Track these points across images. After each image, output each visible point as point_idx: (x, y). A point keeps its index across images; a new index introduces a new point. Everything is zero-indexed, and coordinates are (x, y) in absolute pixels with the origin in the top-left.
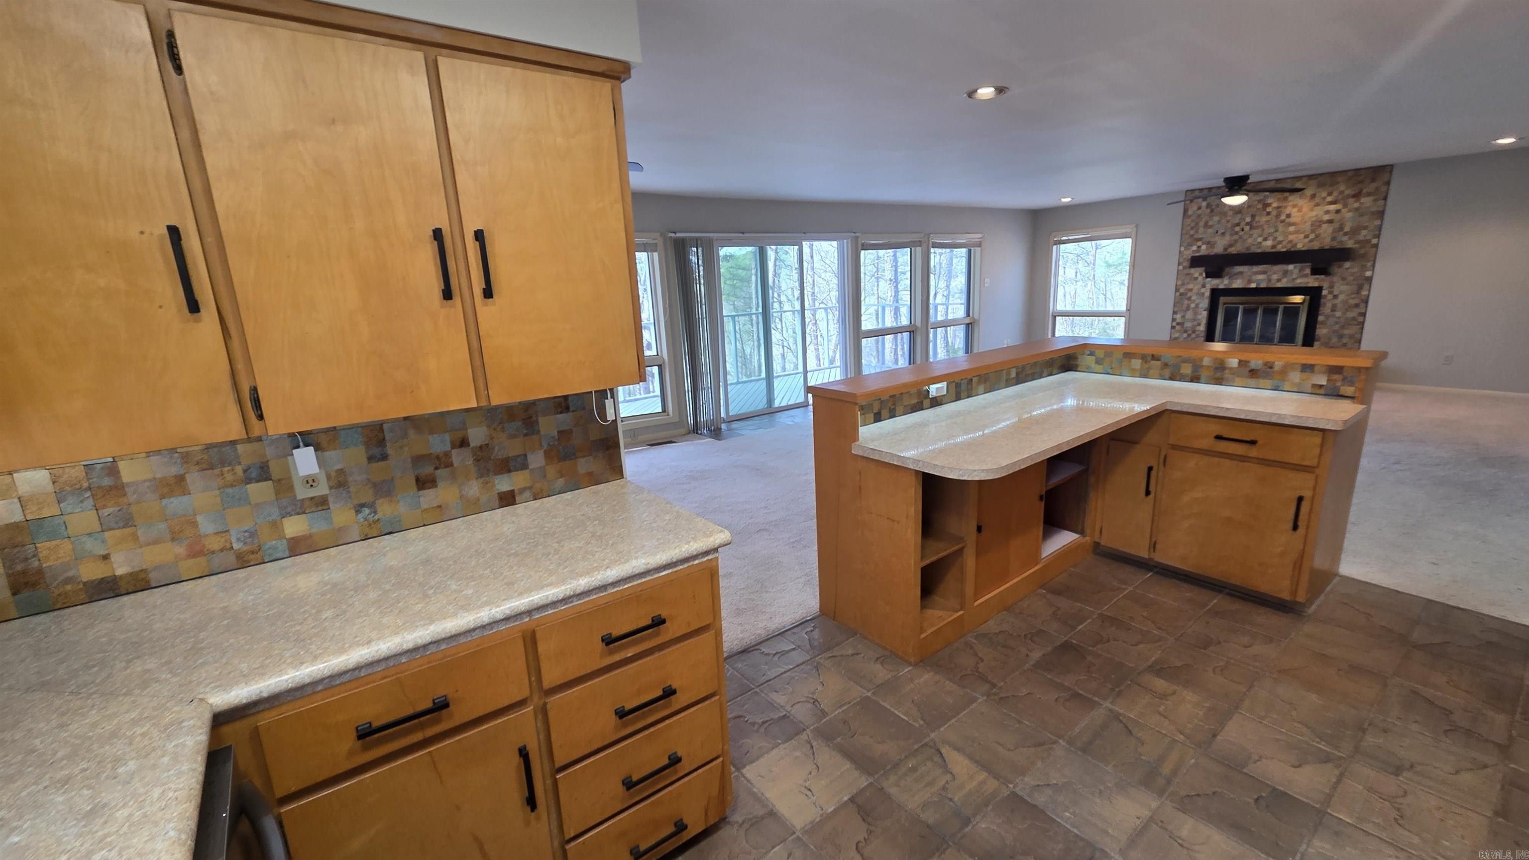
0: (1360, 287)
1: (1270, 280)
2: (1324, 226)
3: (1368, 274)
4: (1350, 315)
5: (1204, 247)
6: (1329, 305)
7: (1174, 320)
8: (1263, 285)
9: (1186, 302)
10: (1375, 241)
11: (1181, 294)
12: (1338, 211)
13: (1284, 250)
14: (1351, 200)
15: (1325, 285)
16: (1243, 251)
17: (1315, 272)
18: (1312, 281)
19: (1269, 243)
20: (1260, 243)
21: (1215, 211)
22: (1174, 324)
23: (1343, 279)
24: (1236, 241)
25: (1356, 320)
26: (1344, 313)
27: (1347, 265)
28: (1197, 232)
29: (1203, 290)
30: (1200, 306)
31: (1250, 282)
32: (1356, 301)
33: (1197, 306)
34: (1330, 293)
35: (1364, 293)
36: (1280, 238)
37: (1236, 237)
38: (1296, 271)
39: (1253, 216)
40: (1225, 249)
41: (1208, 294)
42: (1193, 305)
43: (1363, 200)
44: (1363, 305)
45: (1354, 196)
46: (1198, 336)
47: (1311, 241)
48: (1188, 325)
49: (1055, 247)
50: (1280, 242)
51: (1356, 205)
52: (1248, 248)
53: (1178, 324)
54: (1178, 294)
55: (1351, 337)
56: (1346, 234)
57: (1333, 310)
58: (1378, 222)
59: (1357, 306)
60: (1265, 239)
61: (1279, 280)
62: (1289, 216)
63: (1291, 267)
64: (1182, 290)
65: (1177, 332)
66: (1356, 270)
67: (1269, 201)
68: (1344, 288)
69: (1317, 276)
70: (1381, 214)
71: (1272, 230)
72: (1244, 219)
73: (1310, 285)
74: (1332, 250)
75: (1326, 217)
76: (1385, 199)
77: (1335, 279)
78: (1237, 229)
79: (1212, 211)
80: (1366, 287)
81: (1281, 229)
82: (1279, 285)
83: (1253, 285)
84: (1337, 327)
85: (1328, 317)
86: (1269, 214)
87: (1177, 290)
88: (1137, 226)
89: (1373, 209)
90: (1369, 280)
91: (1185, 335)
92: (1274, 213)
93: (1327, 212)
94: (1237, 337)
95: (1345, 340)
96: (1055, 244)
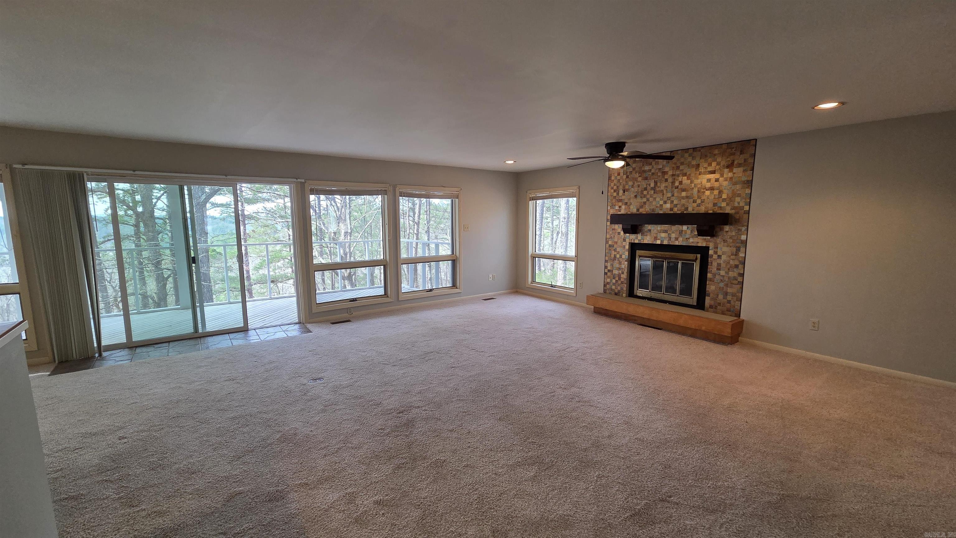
0: (738, 249)
1: (670, 238)
2: (707, 193)
3: (743, 237)
4: (731, 274)
5: (623, 207)
6: (715, 264)
7: (606, 267)
8: (665, 243)
9: (613, 253)
10: (747, 208)
11: (610, 246)
12: (717, 180)
13: (679, 212)
14: (726, 170)
15: (711, 246)
16: (650, 212)
17: (701, 233)
18: (701, 242)
19: (668, 206)
20: (661, 205)
21: (629, 177)
22: (606, 271)
23: (725, 241)
24: (645, 203)
25: (737, 280)
26: (727, 273)
27: (727, 228)
28: (618, 194)
29: (624, 243)
30: (623, 257)
31: (656, 238)
32: (737, 263)
33: (621, 256)
34: (716, 253)
35: (742, 255)
36: (675, 202)
37: (645, 200)
38: (689, 232)
39: (656, 183)
40: (638, 210)
41: (627, 247)
42: (618, 256)
43: (735, 170)
44: (741, 266)
45: (728, 167)
46: (622, 283)
47: (699, 206)
48: (616, 272)
49: (530, 202)
50: (676, 206)
51: (730, 175)
52: (653, 210)
53: (609, 270)
54: (608, 245)
55: (733, 295)
56: (724, 200)
57: (719, 269)
58: (748, 191)
59: (736, 266)
60: (665, 202)
61: (677, 239)
62: (681, 183)
63: (685, 227)
64: (610, 243)
65: (609, 277)
66: (734, 234)
67: (667, 169)
68: (725, 249)
69: (705, 237)
70: (749, 183)
71: (669, 195)
72: (650, 185)
73: (700, 245)
74: (714, 214)
75: (708, 185)
76: (753, 169)
77: (719, 240)
78: (645, 192)
79: (627, 177)
80: (742, 249)
81: (676, 194)
82: (677, 243)
83: (658, 242)
84: (722, 285)
85: (714, 275)
86: (666, 180)
87: (607, 242)
88: (579, 188)
89: (744, 179)
90: (745, 243)
91: (614, 281)
92: (670, 180)
93: (709, 180)
95: (729, 298)
96: (530, 200)
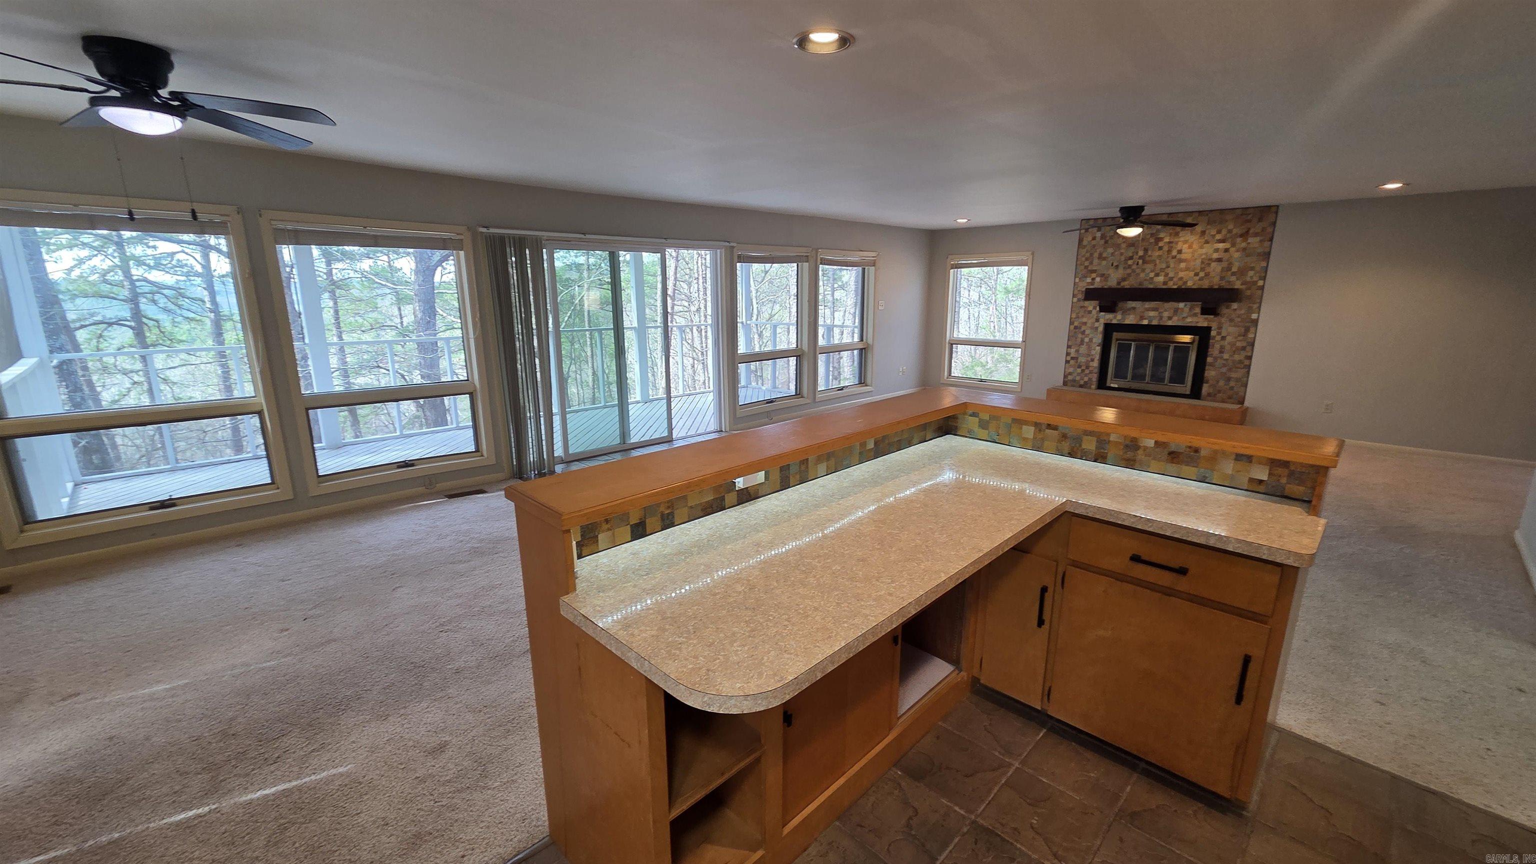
0: (1247, 330)
1: (1161, 318)
2: (1213, 264)
3: (1254, 316)
4: (1237, 357)
5: (1098, 279)
6: (1217, 346)
7: (1068, 354)
8: (1155, 322)
9: (1080, 336)
10: (1261, 283)
11: (1076, 328)
12: (1226, 250)
13: (1175, 287)
14: (1239, 240)
15: (1214, 326)
16: (1136, 286)
17: (1205, 312)
18: (1202, 321)
19: (1161, 279)
20: (1152, 278)
21: (1109, 242)
22: (1069, 358)
23: (1231, 320)
24: (1129, 275)
25: (1243, 363)
26: (1231, 356)
27: (1235, 306)
28: (1091, 263)
29: (1097, 324)
30: (1094, 340)
31: (1142, 318)
32: (1244, 344)
33: (1091, 340)
34: (1219, 334)
35: (1251, 335)
36: (1171, 275)
37: (1129, 271)
38: (1187, 310)
39: (1146, 250)
40: (1119, 283)
41: (1101, 329)
42: (1087, 340)
43: (1250, 240)
44: (1249, 348)
45: (1241, 236)
46: (1091, 372)
47: (1201, 279)
48: (1082, 360)
49: (952, 271)
50: (1171, 279)
51: (1244, 245)
52: (1141, 283)
53: (1072, 358)
54: (1072, 327)
55: (1238, 380)
56: (1233, 274)
57: (1221, 352)
58: (1264, 264)
59: (1244, 348)
60: (1157, 275)
61: (1170, 318)
62: (1180, 252)
63: (1181, 305)
64: (1076, 324)
65: (1071, 366)
66: (1243, 312)
67: (1162, 235)
68: (1232, 329)
69: (1206, 316)
70: (1267, 256)
71: (1164, 266)
72: (1137, 253)
73: (1199, 325)
74: (1221, 290)
75: (1215, 256)
76: (1271, 240)
77: (1223, 320)
78: (1130, 262)
79: (1106, 242)
80: (1252, 330)
81: (1172, 265)
82: (1170, 323)
83: (1145, 322)
84: (1224, 370)
85: (1216, 359)
86: (1161, 248)
87: (1071, 323)
88: (1033, 254)
89: (1259, 250)
90: (1255, 322)
91: (1079, 370)
92: (1166, 248)
93: (1217, 250)
94: (1129, 376)
95: (1232, 384)
96: (952, 268)
